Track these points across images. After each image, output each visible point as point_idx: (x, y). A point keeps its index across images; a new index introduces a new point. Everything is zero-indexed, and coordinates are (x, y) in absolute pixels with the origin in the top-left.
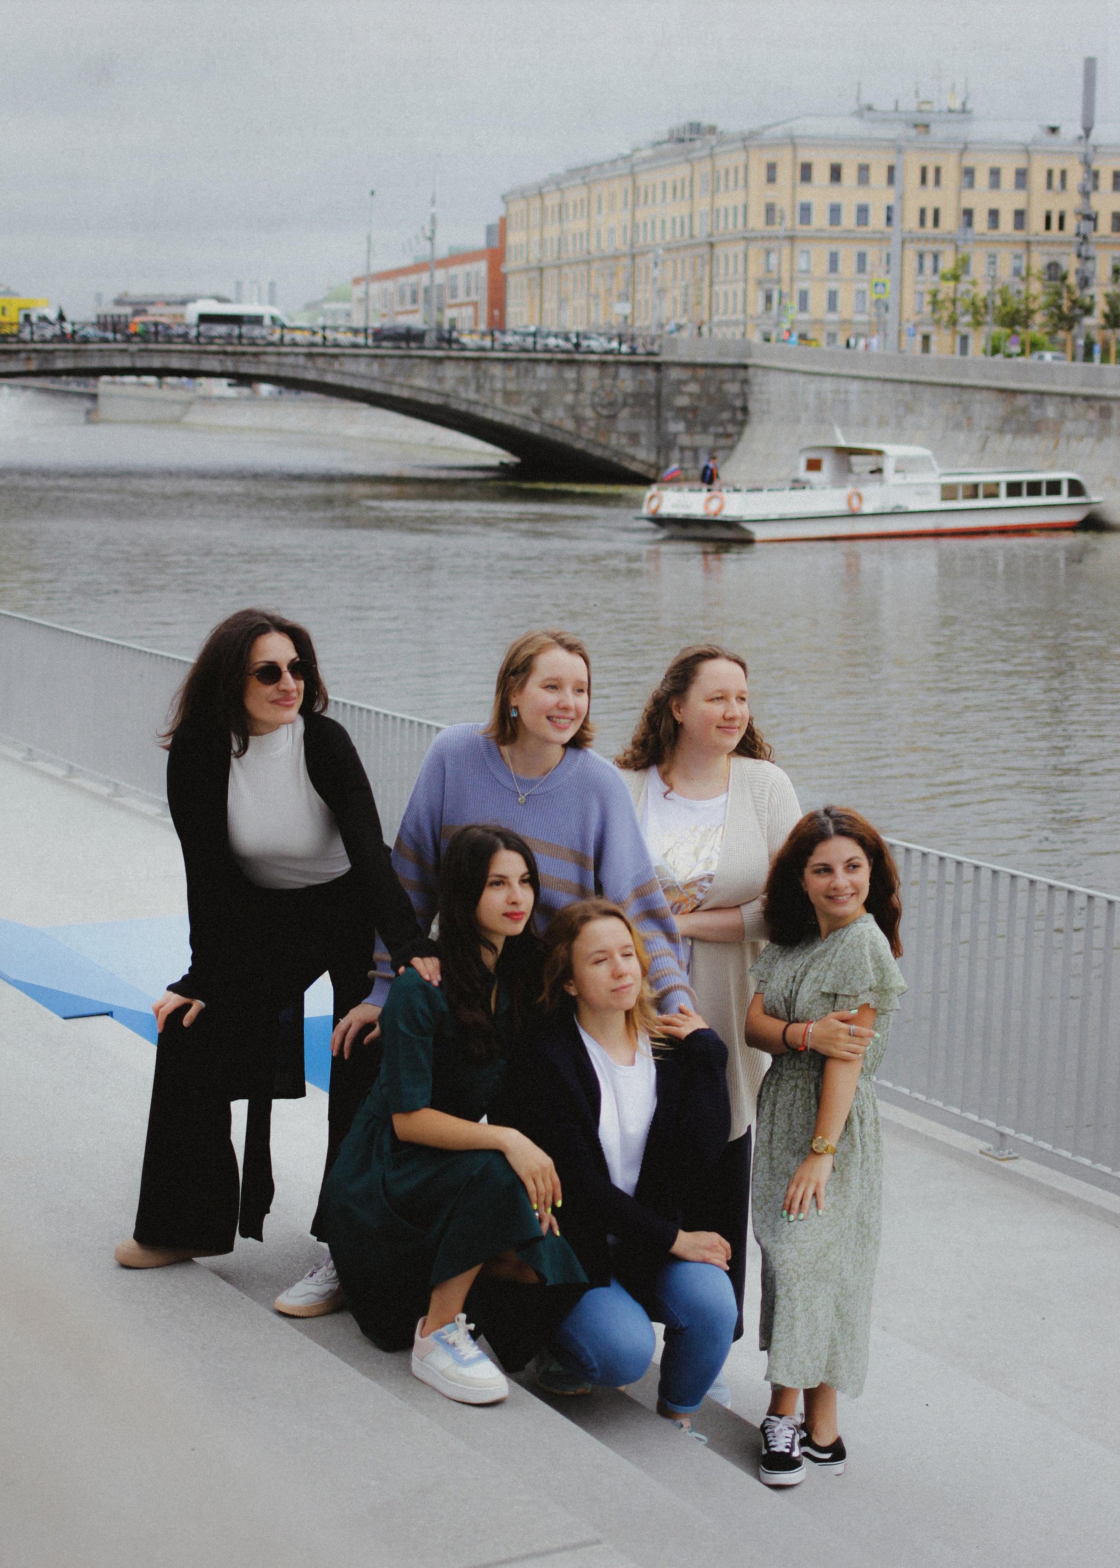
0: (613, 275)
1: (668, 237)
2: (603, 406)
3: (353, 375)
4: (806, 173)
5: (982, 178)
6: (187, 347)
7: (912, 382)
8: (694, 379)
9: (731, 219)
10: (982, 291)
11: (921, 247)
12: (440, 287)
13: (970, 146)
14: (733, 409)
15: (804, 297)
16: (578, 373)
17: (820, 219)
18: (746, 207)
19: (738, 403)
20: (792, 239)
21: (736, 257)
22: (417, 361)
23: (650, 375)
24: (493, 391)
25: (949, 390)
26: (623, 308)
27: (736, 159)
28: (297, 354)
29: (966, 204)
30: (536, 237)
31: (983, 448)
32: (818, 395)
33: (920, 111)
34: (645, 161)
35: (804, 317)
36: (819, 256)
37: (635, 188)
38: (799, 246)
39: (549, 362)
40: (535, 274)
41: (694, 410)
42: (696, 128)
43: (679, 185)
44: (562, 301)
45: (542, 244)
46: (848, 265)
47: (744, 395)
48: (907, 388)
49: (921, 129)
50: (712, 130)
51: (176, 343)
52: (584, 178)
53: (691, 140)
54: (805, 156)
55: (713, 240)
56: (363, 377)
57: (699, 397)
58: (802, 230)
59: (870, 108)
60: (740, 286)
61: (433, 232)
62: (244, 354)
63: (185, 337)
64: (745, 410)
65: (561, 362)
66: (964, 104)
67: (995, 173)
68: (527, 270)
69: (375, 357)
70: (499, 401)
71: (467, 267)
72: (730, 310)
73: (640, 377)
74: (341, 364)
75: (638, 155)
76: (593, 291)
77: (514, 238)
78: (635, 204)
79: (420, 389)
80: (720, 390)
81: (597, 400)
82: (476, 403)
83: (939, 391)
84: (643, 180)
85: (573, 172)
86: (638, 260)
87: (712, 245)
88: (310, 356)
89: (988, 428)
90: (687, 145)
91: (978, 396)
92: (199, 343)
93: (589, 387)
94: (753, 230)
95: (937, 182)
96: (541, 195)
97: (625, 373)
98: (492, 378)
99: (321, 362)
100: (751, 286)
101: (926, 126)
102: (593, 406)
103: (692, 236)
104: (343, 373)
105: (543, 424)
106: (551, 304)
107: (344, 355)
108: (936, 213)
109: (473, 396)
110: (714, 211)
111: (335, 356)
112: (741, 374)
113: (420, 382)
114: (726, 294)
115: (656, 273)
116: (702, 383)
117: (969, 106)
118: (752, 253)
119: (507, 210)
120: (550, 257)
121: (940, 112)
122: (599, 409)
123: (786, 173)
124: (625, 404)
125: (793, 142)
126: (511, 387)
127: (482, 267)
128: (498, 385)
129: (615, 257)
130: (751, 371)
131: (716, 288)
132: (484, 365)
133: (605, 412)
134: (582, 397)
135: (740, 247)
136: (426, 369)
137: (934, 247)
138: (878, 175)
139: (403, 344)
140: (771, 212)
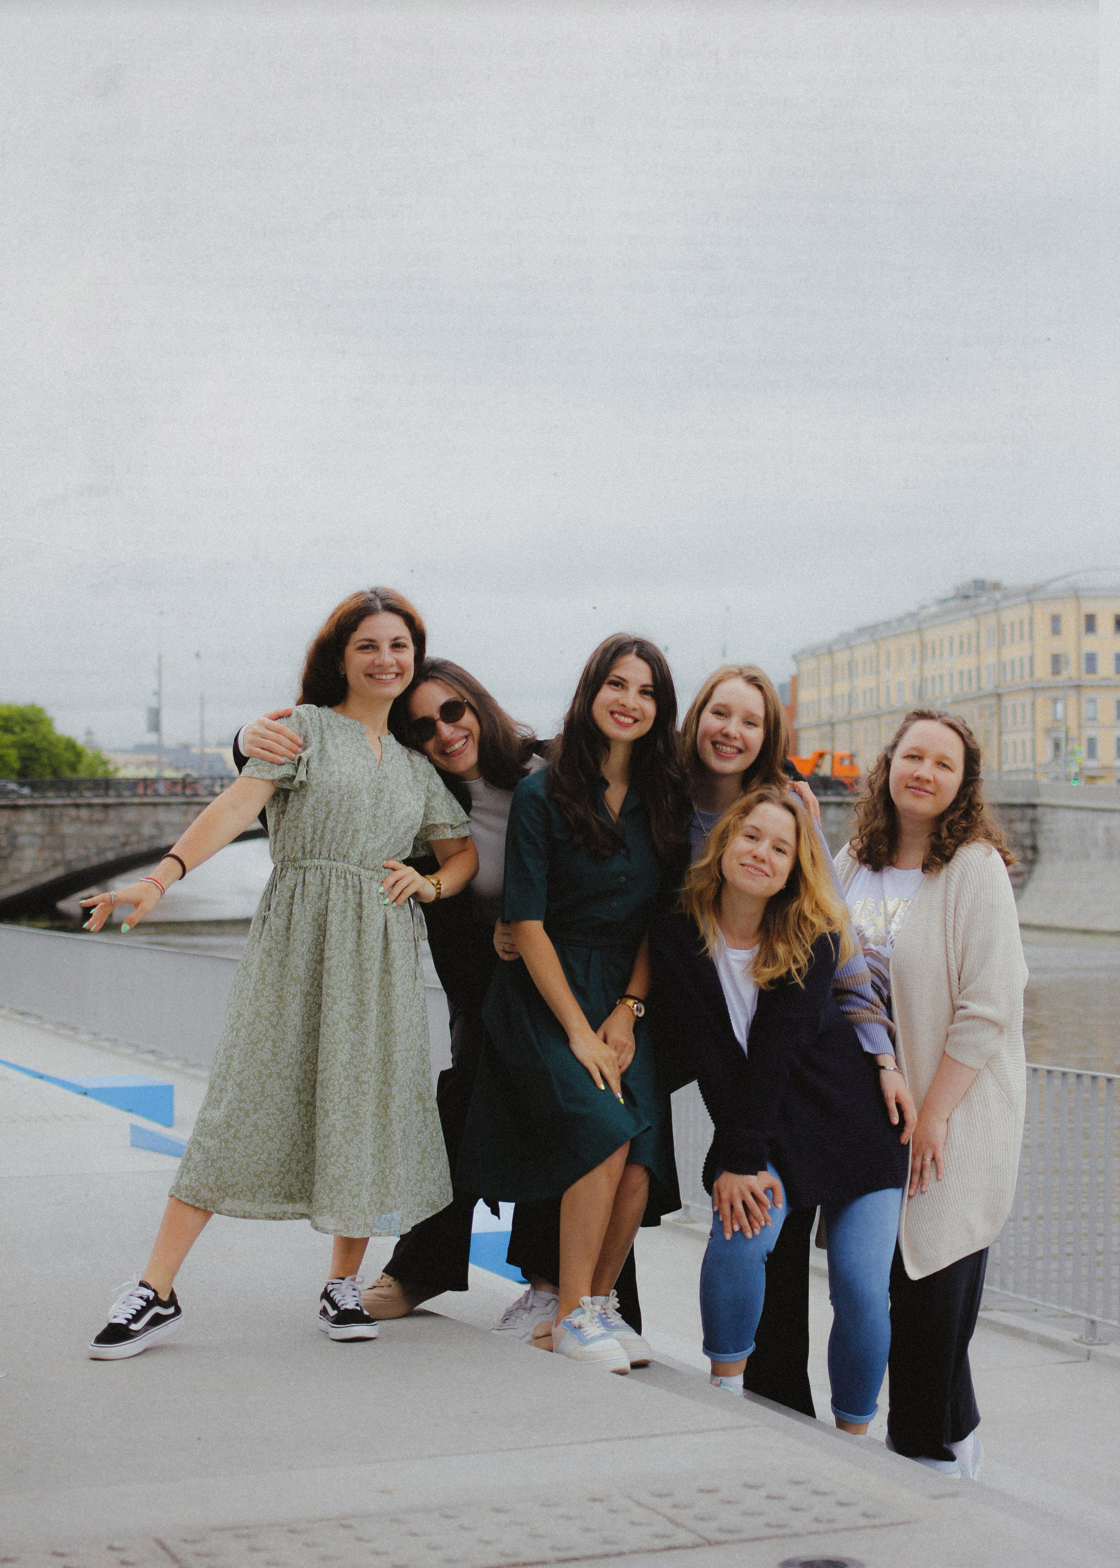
1: (956, 688)
4: (1090, 623)
9: (1018, 669)
14: (1022, 848)
15: (1092, 744)
17: (1106, 668)
18: (1032, 658)
19: (1028, 842)
20: (1078, 687)
21: (1023, 706)
27: (1023, 612)
30: (827, 694)
32: (1107, 830)
34: (933, 617)
35: (1091, 762)
36: (1107, 704)
37: (923, 646)
38: (1088, 694)
40: (827, 729)
42: (980, 586)
43: (965, 641)
45: (833, 699)
47: (1033, 834)
50: (996, 586)
52: (871, 635)
53: (976, 596)
54: (1089, 607)
55: (1000, 691)
58: (1087, 679)
60: (1027, 736)
64: (1034, 848)
68: (818, 726)
72: (1019, 756)
75: (924, 613)
77: (806, 696)
78: (923, 658)
84: (931, 636)
85: (861, 631)
87: (999, 696)
90: (972, 601)
94: (1040, 680)
96: (831, 653)
100: (1039, 732)
103: (979, 688)
110: (1001, 665)
112: (1030, 813)
114: (1015, 744)
118: (1039, 702)
119: (798, 669)
120: (841, 711)
123: (1071, 624)
125: (1076, 594)
130: (1039, 811)
131: (1005, 738)
135: (1027, 698)
140: (1057, 662)
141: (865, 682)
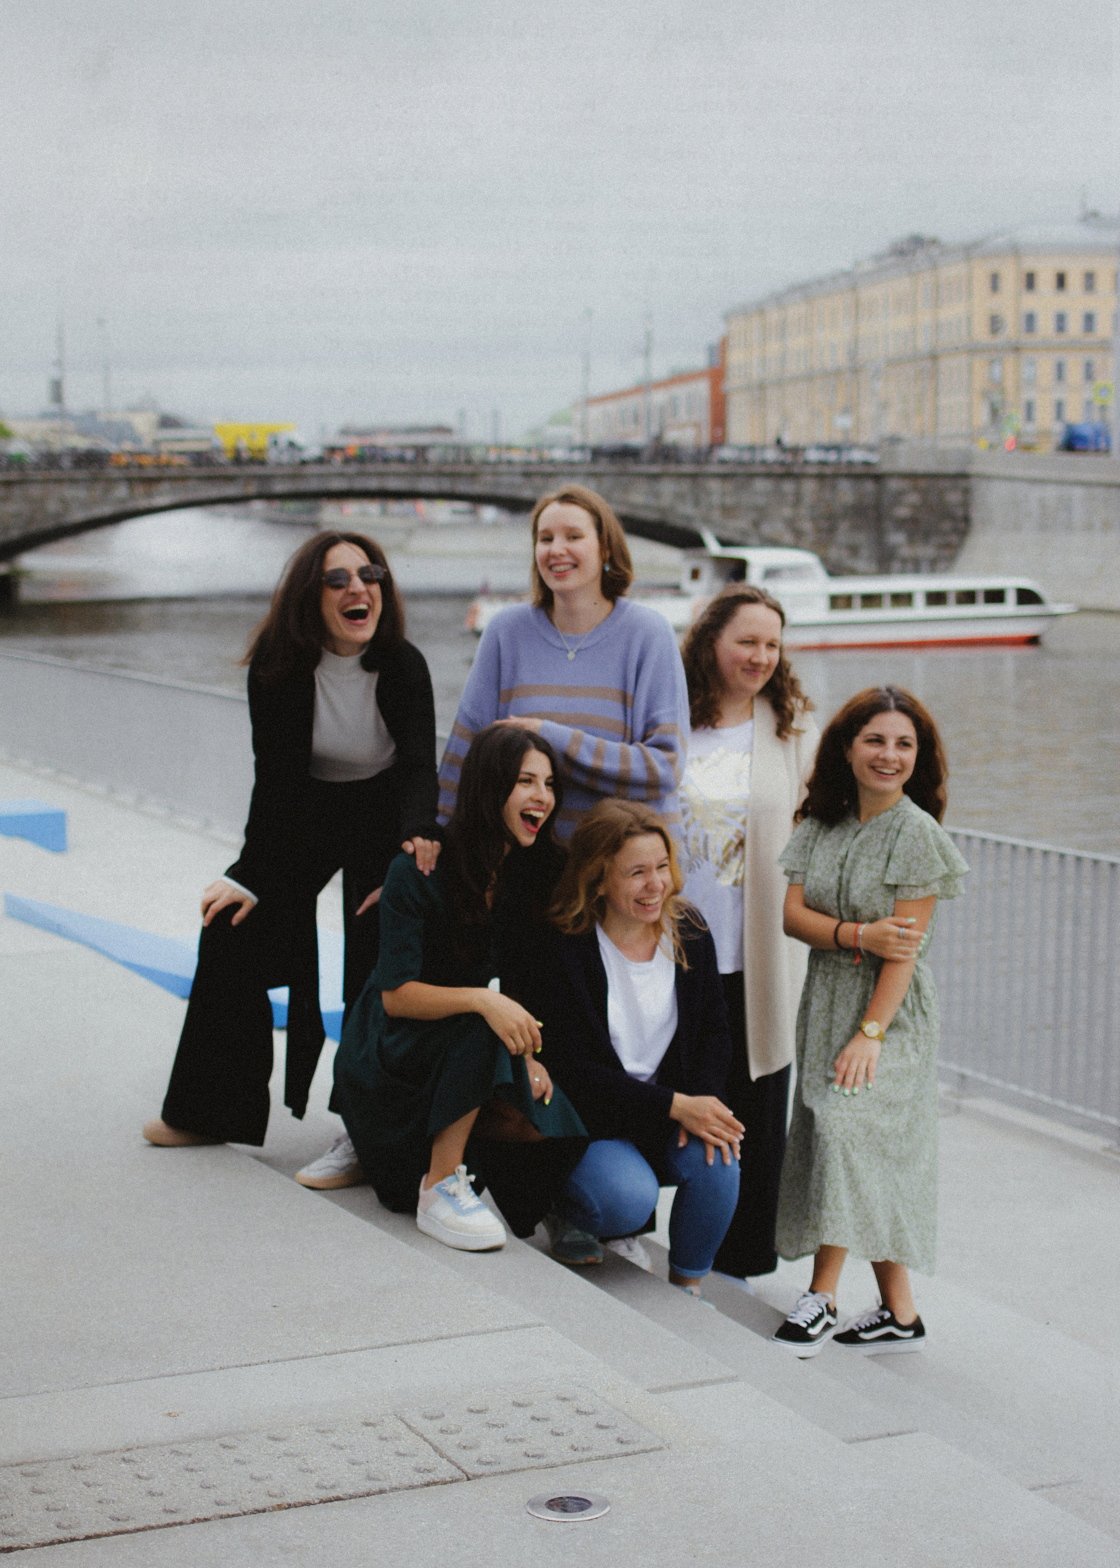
0: (834, 391)
1: (891, 350)
2: (823, 519)
4: (1030, 281)
6: (404, 468)
8: (915, 489)
9: (955, 328)
12: (661, 408)
14: (954, 519)
15: (1029, 409)
16: (796, 486)
17: (1045, 327)
18: (969, 318)
19: (960, 513)
20: (1016, 349)
21: (960, 369)
22: (633, 478)
23: (869, 486)
24: (711, 506)
26: (846, 421)
27: (961, 270)
28: (514, 474)
30: (757, 355)
32: (1041, 502)
34: (870, 274)
35: (1028, 427)
36: (1045, 366)
37: (857, 305)
38: (1025, 356)
39: (766, 475)
40: (757, 392)
41: (915, 520)
42: (918, 242)
43: (901, 299)
44: (784, 418)
45: (764, 360)
46: (1074, 373)
47: (966, 504)
50: (934, 242)
51: (394, 465)
52: (804, 294)
53: (913, 253)
54: (1029, 265)
55: (936, 352)
57: (920, 508)
58: (1026, 339)
59: (1095, 215)
60: (963, 399)
62: (460, 474)
63: (401, 460)
64: (967, 520)
65: (778, 475)
68: (749, 389)
69: (592, 474)
71: (687, 388)
72: (954, 421)
73: (860, 489)
75: (859, 270)
76: (815, 407)
77: (735, 357)
78: (858, 317)
80: (940, 499)
81: (815, 512)
82: (693, 518)
84: (866, 294)
85: (793, 289)
86: (860, 375)
87: (935, 357)
88: (527, 475)
90: (909, 258)
92: (416, 464)
93: (807, 500)
94: (978, 341)
96: (761, 311)
97: (844, 485)
98: (710, 493)
99: (538, 481)
100: (976, 398)
103: (915, 349)
107: (559, 473)
109: (690, 511)
110: (937, 327)
111: (553, 474)
112: (962, 483)
113: (638, 498)
114: (950, 407)
115: (880, 386)
116: (923, 493)
118: (976, 363)
119: (728, 329)
120: (772, 373)
123: (1011, 282)
124: (844, 516)
125: (1016, 251)
126: (729, 501)
127: (702, 388)
128: (716, 500)
129: (837, 373)
130: (972, 480)
131: (940, 401)
132: (701, 480)
134: (800, 509)
135: (963, 360)
136: (642, 486)
138: (1103, 282)
139: (619, 461)
140: (994, 323)
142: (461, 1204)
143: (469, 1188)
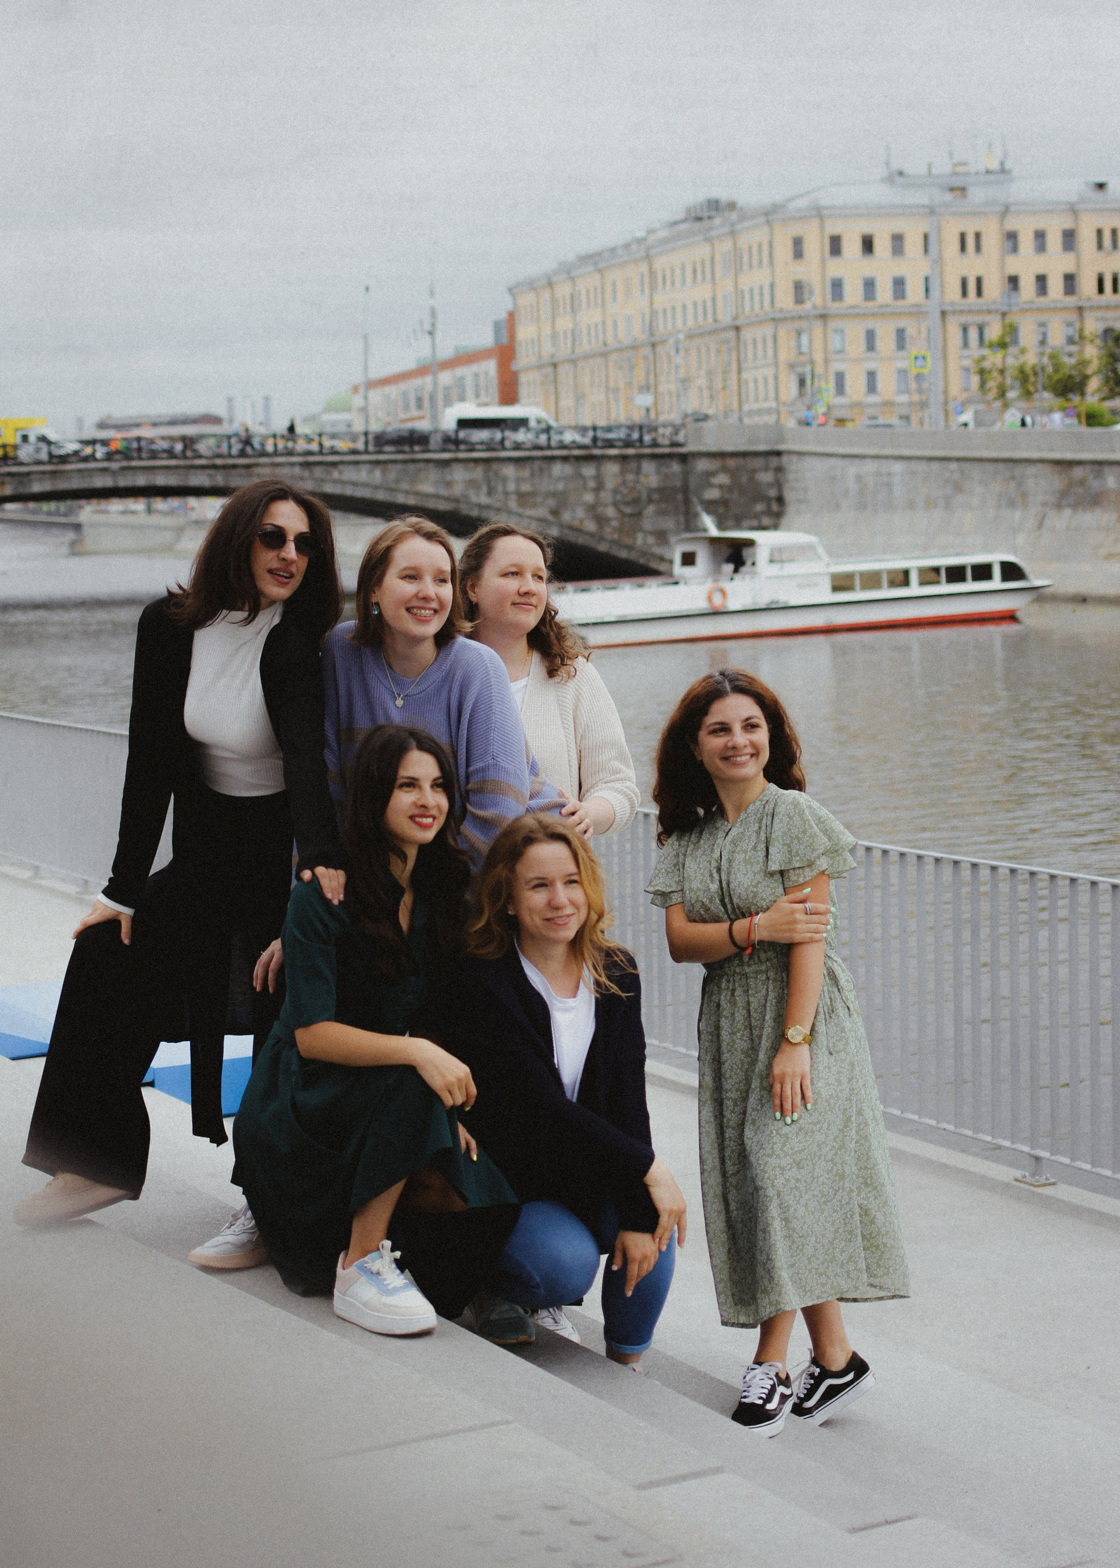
0: (632, 368)
1: (690, 322)
2: (627, 504)
3: (355, 484)
4: (835, 245)
5: (1026, 242)
6: (173, 462)
7: (958, 460)
8: (724, 469)
9: (757, 299)
10: (1031, 359)
11: (964, 319)
12: (447, 389)
13: (1013, 209)
14: (768, 500)
15: (840, 379)
16: (598, 469)
17: (853, 293)
18: (772, 286)
19: (773, 493)
20: (824, 317)
21: (764, 341)
22: (422, 465)
23: (676, 467)
24: (506, 494)
25: (1001, 466)
26: (646, 400)
27: (760, 235)
28: (292, 464)
29: (1012, 271)
30: (547, 330)
31: (1040, 526)
32: (859, 478)
33: (955, 174)
34: (664, 241)
35: (840, 400)
36: (855, 334)
37: (652, 273)
38: (833, 324)
39: (565, 459)
40: (550, 370)
41: (724, 503)
42: (715, 206)
43: (699, 267)
44: (579, 398)
45: (554, 336)
46: (886, 341)
47: (779, 485)
48: (953, 466)
49: (959, 193)
50: (732, 206)
51: (163, 459)
52: (596, 264)
53: (710, 218)
54: (833, 228)
55: (738, 323)
56: (365, 485)
57: (730, 489)
58: (834, 307)
59: (901, 173)
60: (770, 372)
61: (433, 325)
62: (234, 467)
63: (169, 452)
64: (780, 500)
65: (578, 458)
66: (1002, 164)
67: (1040, 236)
68: (540, 367)
69: (377, 463)
70: (513, 504)
71: (474, 368)
72: (762, 395)
73: (664, 470)
74: (341, 473)
75: (652, 239)
76: (612, 384)
77: (525, 333)
78: (653, 288)
79: (427, 496)
80: (752, 479)
81: (618, 497)
82: (488, 507)
83: (990, 467)
84: (660, 264)
85: (584, 259)
86: (659, 349)
87: (737, 329)
88: (307, 465)
89: (1044, 504)
90: (706, 223)
91: (1031, 470)
92: (185, 457)
93: (610, 484)
94: (781, 310)
95: (978, 248)
96: (550, 285)
97: (648, 467)
98: (504, 480)
99: (318, 472)
100: (782, 367)
101: (963, 189)
102: (615, 504)
103: (716, 320)
104: (343, 483)
105: (562, 526)
106: (567, 402)
107: (342, 463)
108: (979, 281)
109: (484, 499)
110: (739, 294)
111: (334, 464)
112: (774, 462)
113: (427, 488)
114: (756, 381)
115: (679, 360)
116: (733, 473)
117: (1008, 166)
118: (782, 336)
119: (515, 304)
120: (564, 350)
121: (977, 173)
122: (623, 507)
123: (815, 246)
124: (650, 501)
125: (819, 213)
126: (526, 487)
127: (490, 367)
128: (511, 487)
129: (634, 347)
130: (785, 459)
131: (745, 375)
132: (495, 466)
133: (628, 510)
134: (603, 494)
135: (768, 330)
136: (433, 474)
137: (978, 319)
138: (912, 245)
139: (406, 448)
140: (799, 290)
141: (590, 317)
142: (385, 1283)
143: (394, 1266)
